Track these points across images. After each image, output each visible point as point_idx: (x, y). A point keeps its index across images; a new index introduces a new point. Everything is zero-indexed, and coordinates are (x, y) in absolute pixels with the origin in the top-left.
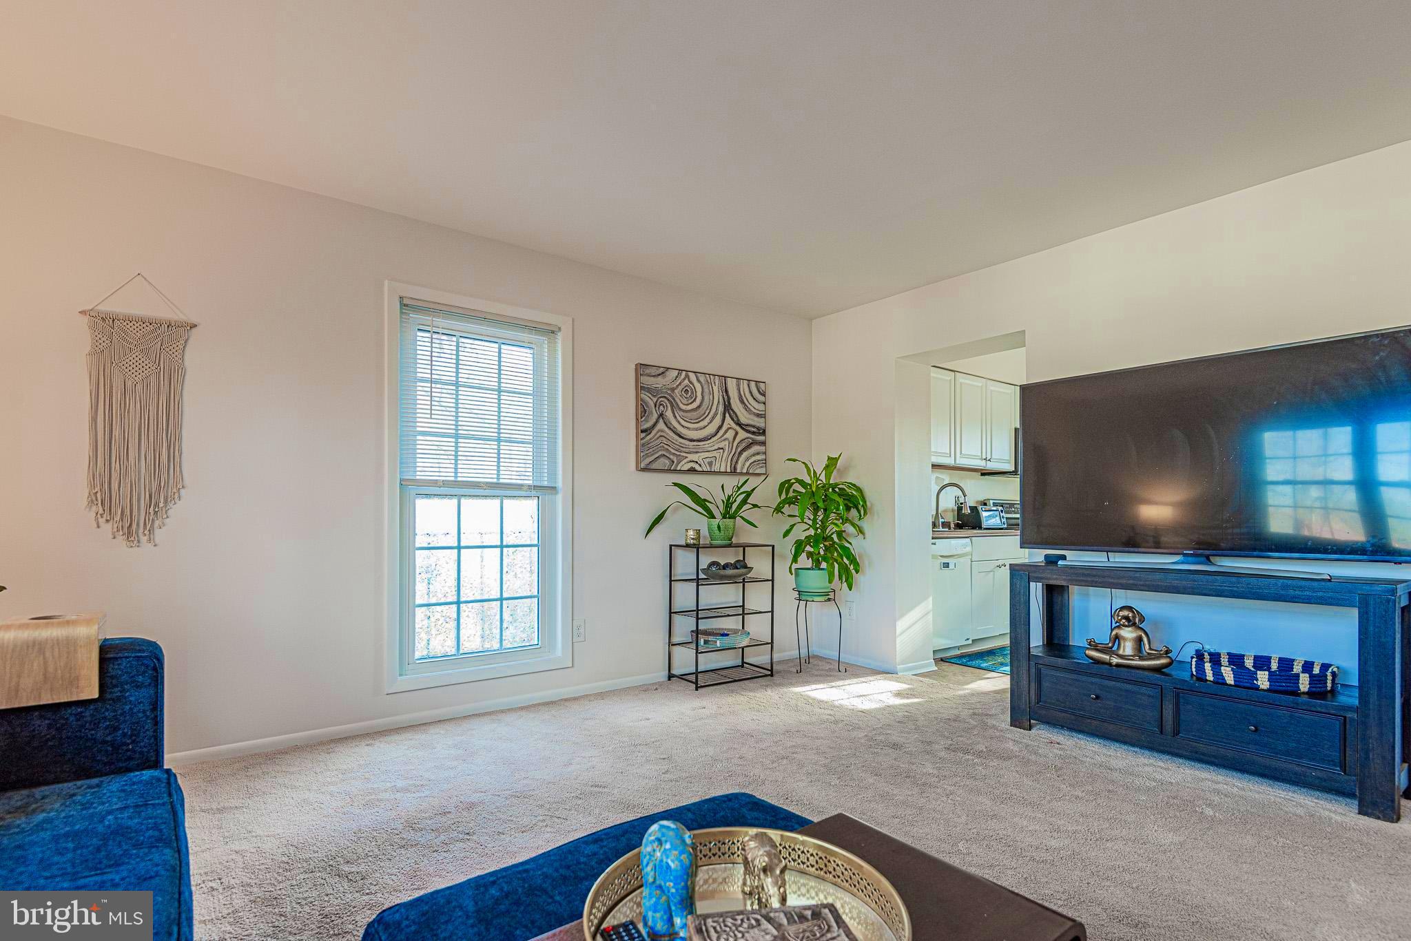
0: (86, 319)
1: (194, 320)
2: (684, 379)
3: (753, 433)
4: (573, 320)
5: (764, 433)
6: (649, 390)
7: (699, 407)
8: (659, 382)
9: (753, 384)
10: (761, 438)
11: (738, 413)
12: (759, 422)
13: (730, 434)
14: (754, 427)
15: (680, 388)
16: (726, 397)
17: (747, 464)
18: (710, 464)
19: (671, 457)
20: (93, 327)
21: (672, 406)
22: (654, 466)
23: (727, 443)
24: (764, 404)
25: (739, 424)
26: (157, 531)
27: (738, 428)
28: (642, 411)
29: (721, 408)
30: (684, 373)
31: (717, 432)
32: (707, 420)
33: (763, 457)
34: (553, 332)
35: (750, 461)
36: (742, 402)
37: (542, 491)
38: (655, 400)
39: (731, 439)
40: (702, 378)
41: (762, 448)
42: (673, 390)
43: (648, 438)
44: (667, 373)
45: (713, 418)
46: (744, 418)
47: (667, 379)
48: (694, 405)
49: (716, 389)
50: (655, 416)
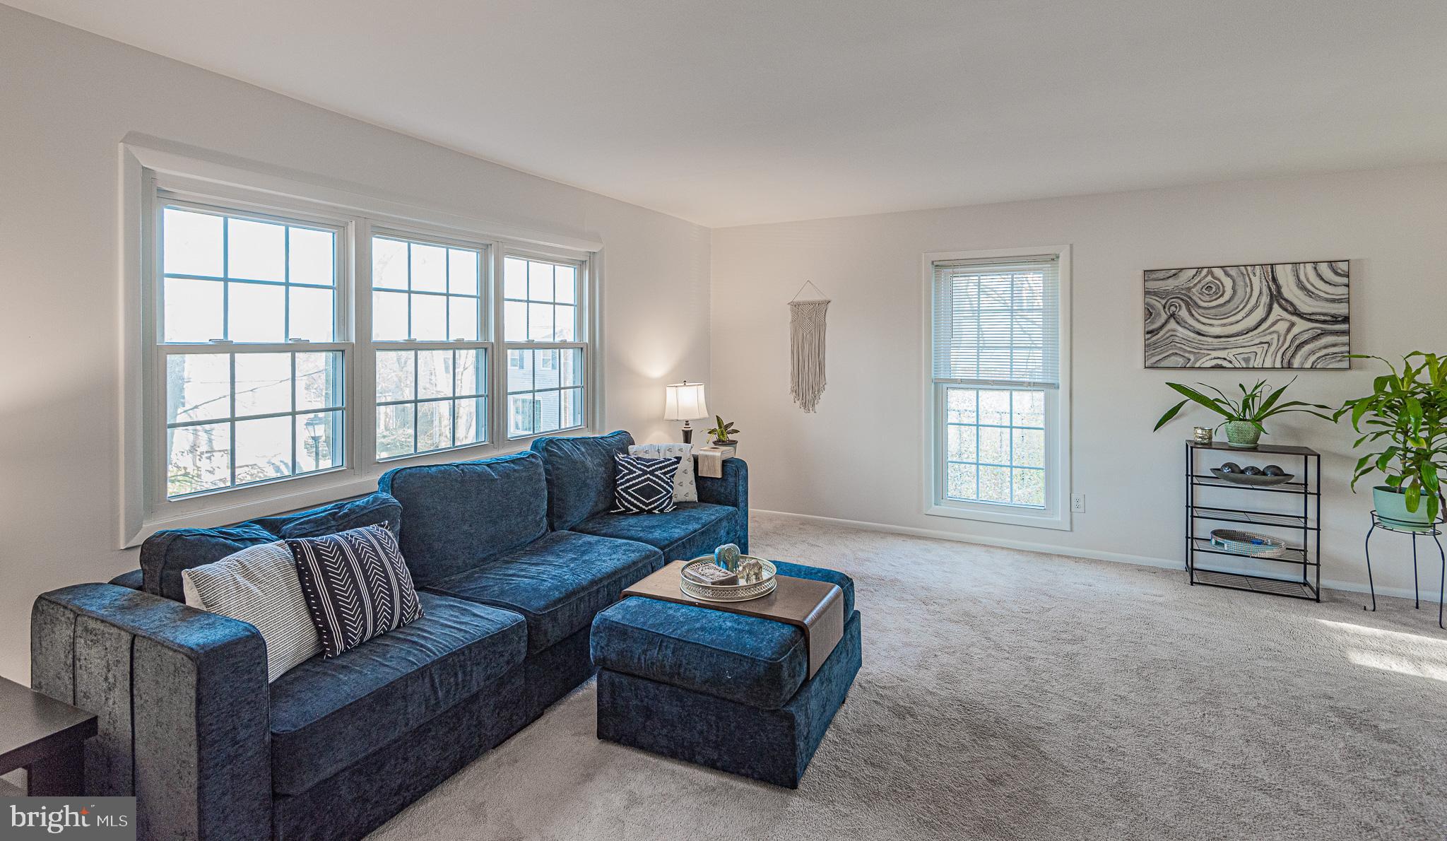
0: (789, 306)
1: (828, 298)
2: (1206, 276)
3: (1324, 322)
4: (1071, 246)
5: (1346, 319)
6: (1155, 294)
7: (1229, 301)
8: (1170, 284)
9: (1324, 268)
10: (1344, 327)
11: (1296, 302)
12: (1341, 309)
13: (1282, 327)
14: (1324, 315)
15: (1200, 286)
16: (1273, 287)
17: (1313, 358)
18: (1247, 360)
19: (1187, 355)
20: (792, 311)
21: (1187, 304)
22: (1163, 364)
23: (1275, 336)
24: (1348, 286)
25: (1296, 313)
27: (1295, 319)
28: (1149, 313)
29: (1265, 299)
30: (1205, 271)
31: (1256, 328)
32: (1242, 314)
33: (1346, 348)
34: (1053, 260)
35: (1318, 355)
36: (1303, 288)
37: (1048, 386)
38: (1164, 302)
39: (1283, 332)
40: (1233, 272)
41: (1345, 339)
42: (1189, 289)
43: (1155, 338)
44: (1181, 274)
45: (1251, 311)
46: (1305, 305)
47: (1181, 279)
48: (1221, 301)
49: (1256, 281)
50: (1164, 317)
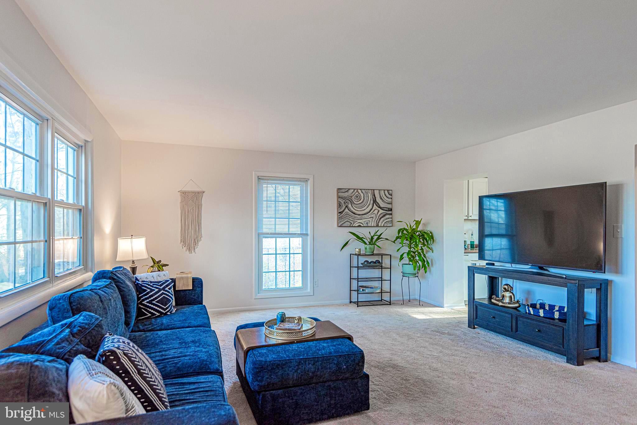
0: (179, 193)
1: (204, 190)
2: (356, 192)
3: (386, 210)
4: (314, 176)
5: (391, 210)
6: (342, 198)
7: (362, 202)
8: (346, 195)
9: (386, 192)
10: (390, 212)
11: (380, 203)
12: (389, 206)
13: (376, 212)
14: (386, 208)
15: (355, 196)
16: (374, 198)
17: (384, 223)
18: (367, 223)
19: (351, 222)
20: (181, 195)
21: (351, 203)
22: (344, 225)
23: (374, 215)
24: (392, 198)
25: (380, 207)
26: (196, 249)
27: (379, 209)
28: (339, 205)
29: (372, 202)
30: (356, 190)
31: (370, 212)
32: (366, 207)
33: (391, 219)
34: (306, 181)
35: (385, 221)
36: (381, 199)
37: (303, 235)
38: (344, 201)
39: (376, 214)
40: (364, 191)
41: (391, 216)
42: (351, 197)
43: (341, 215)
44: (349, 191)
45: (368, 206)
46: (382, 205)
47: (349, 193)
48: (360, 202)
49: (369, 195)
50: (344, 207)
